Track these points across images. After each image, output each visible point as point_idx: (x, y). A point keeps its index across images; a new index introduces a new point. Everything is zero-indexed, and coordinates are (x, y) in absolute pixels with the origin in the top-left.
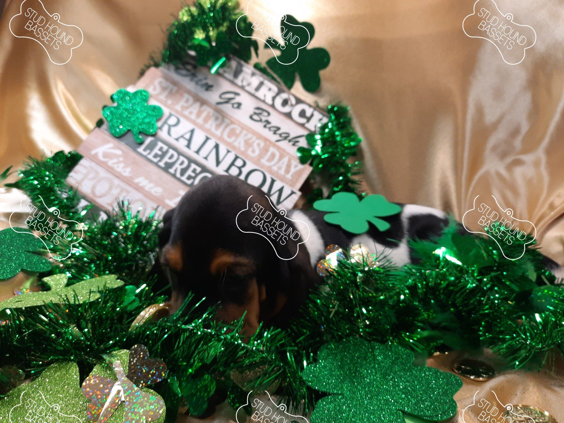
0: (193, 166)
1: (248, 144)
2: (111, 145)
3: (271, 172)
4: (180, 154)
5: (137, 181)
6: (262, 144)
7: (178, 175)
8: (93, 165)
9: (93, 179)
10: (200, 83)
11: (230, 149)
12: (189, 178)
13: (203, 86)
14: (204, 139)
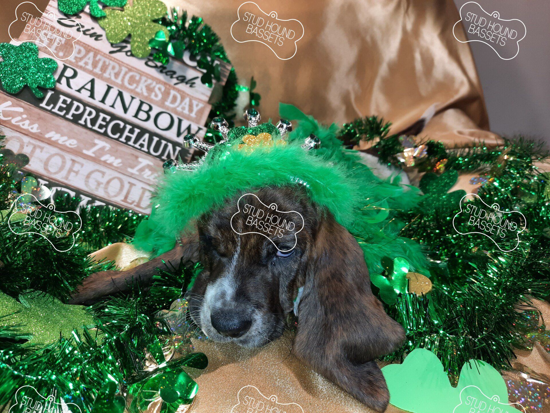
0: (102, 115)
1: (150, 89)
2: (9, 103)
3: (177, 113)
4: (85, 105)
5: (47, 136)
6: (163, 89)
7: (89, 125)
10: (87, 33)
11: (134, 96)
12: (101, 127)
13: (91, 35)
14: (106, 88)
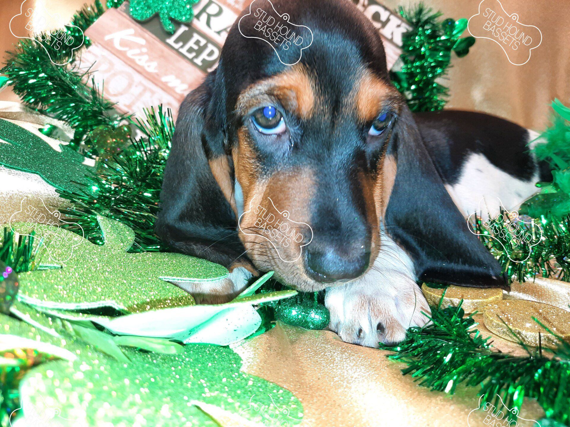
2: (131, 31)
5: (164, 79)
8: (106, 53)
9: (106, 71)
